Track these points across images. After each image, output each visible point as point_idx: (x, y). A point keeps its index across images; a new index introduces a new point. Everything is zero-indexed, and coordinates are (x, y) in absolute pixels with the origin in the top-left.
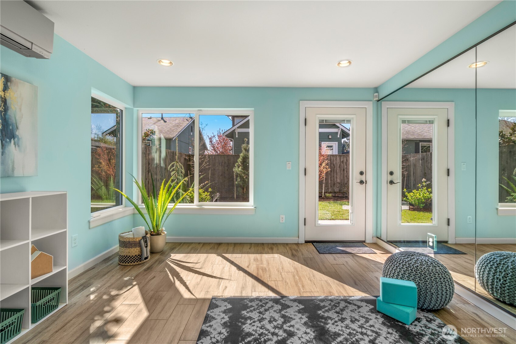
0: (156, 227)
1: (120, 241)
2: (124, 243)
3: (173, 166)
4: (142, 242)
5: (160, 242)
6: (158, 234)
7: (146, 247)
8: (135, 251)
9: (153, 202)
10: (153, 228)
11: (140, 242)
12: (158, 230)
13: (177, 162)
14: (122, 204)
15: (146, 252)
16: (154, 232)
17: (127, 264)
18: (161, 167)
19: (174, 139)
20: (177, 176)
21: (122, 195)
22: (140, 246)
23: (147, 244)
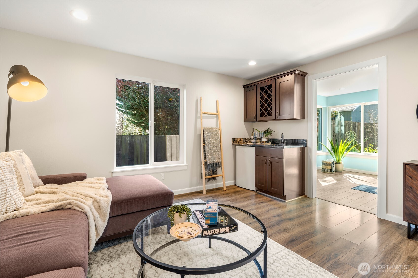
0: (338, 160)
1: (322, 163)
2: (324, 164)
3: (348, 133)
4: (332, 164)
5: (340, 167)
6: (339, 164)
7: (334, 167)
8: (329, 168)
9: (337, 148)
10: (337, 161)
11: (331, 164)
12: (339, 162)
13: (351, 131)
14: (321, 150)
15: (334, 169)
16: (337, 162)
17: (325, 172)
18: (342, 134)
19: (353, 111)
20: (351, 138)
21: (321, 144)
22: (331, 166)
23: (334, 166)
